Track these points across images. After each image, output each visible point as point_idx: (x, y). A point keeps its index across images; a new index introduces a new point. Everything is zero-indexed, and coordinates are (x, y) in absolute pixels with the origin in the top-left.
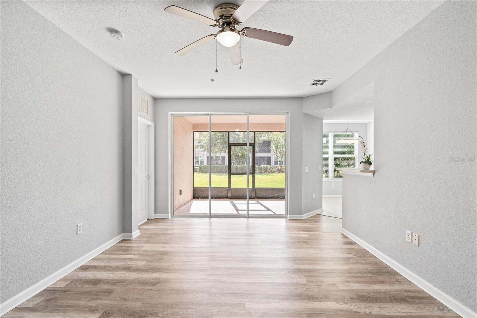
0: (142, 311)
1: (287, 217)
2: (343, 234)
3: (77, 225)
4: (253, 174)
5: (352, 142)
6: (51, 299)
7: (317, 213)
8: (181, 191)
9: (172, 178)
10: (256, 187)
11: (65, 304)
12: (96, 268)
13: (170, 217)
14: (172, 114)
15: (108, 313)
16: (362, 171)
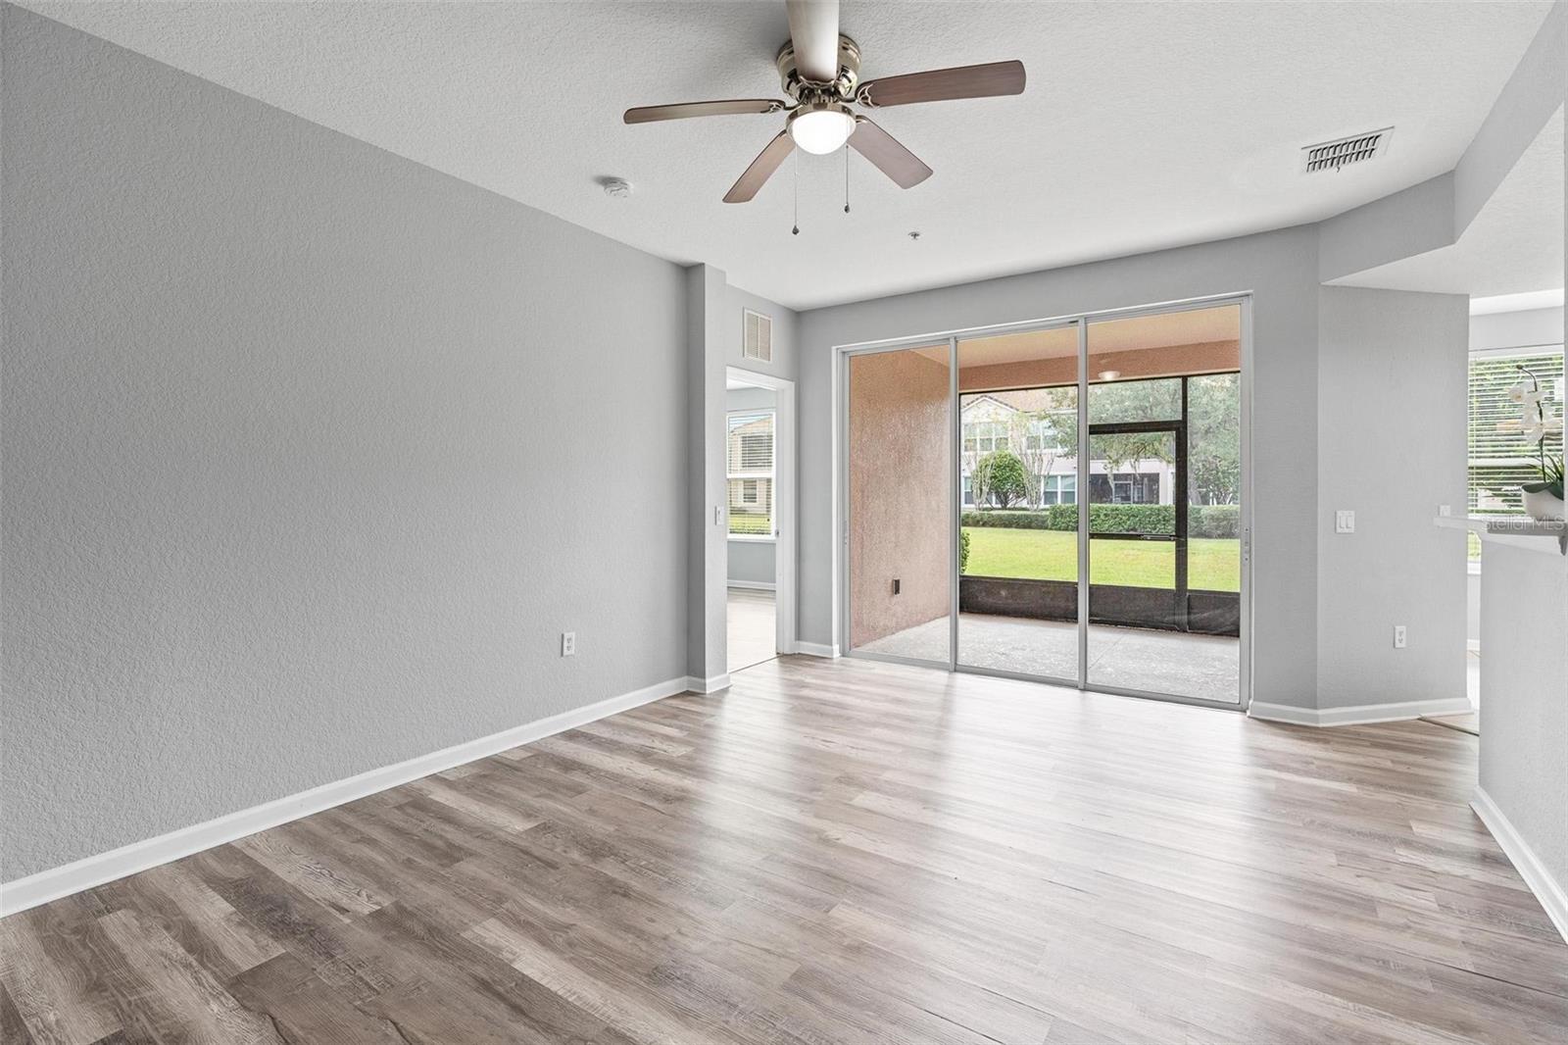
0: (605, 843)
1: (1248, 707)
2: (1475, 816)
3: (563, 636)
4: (1179, 536)
6: (485, 776)
7: (1423, 715)
8: (897, 583)
9: (847, 541)
10: (1189, 588)
11: (497, 791)
12: (590, 740)
13: (836, 654)
14: (844, 350)
15: (549, 827)
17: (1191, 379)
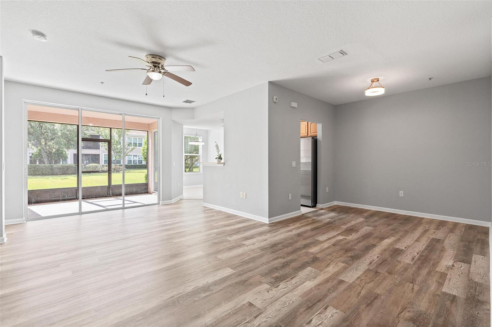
1: (160, 203)
4: (109, 171)
5: (198, 144)
7: (181, 198)
9: (26, 176)
10: (112, 184)
13: (25, 221)
14: (26, 102)
16: (218, 163)
17: (112, 129)
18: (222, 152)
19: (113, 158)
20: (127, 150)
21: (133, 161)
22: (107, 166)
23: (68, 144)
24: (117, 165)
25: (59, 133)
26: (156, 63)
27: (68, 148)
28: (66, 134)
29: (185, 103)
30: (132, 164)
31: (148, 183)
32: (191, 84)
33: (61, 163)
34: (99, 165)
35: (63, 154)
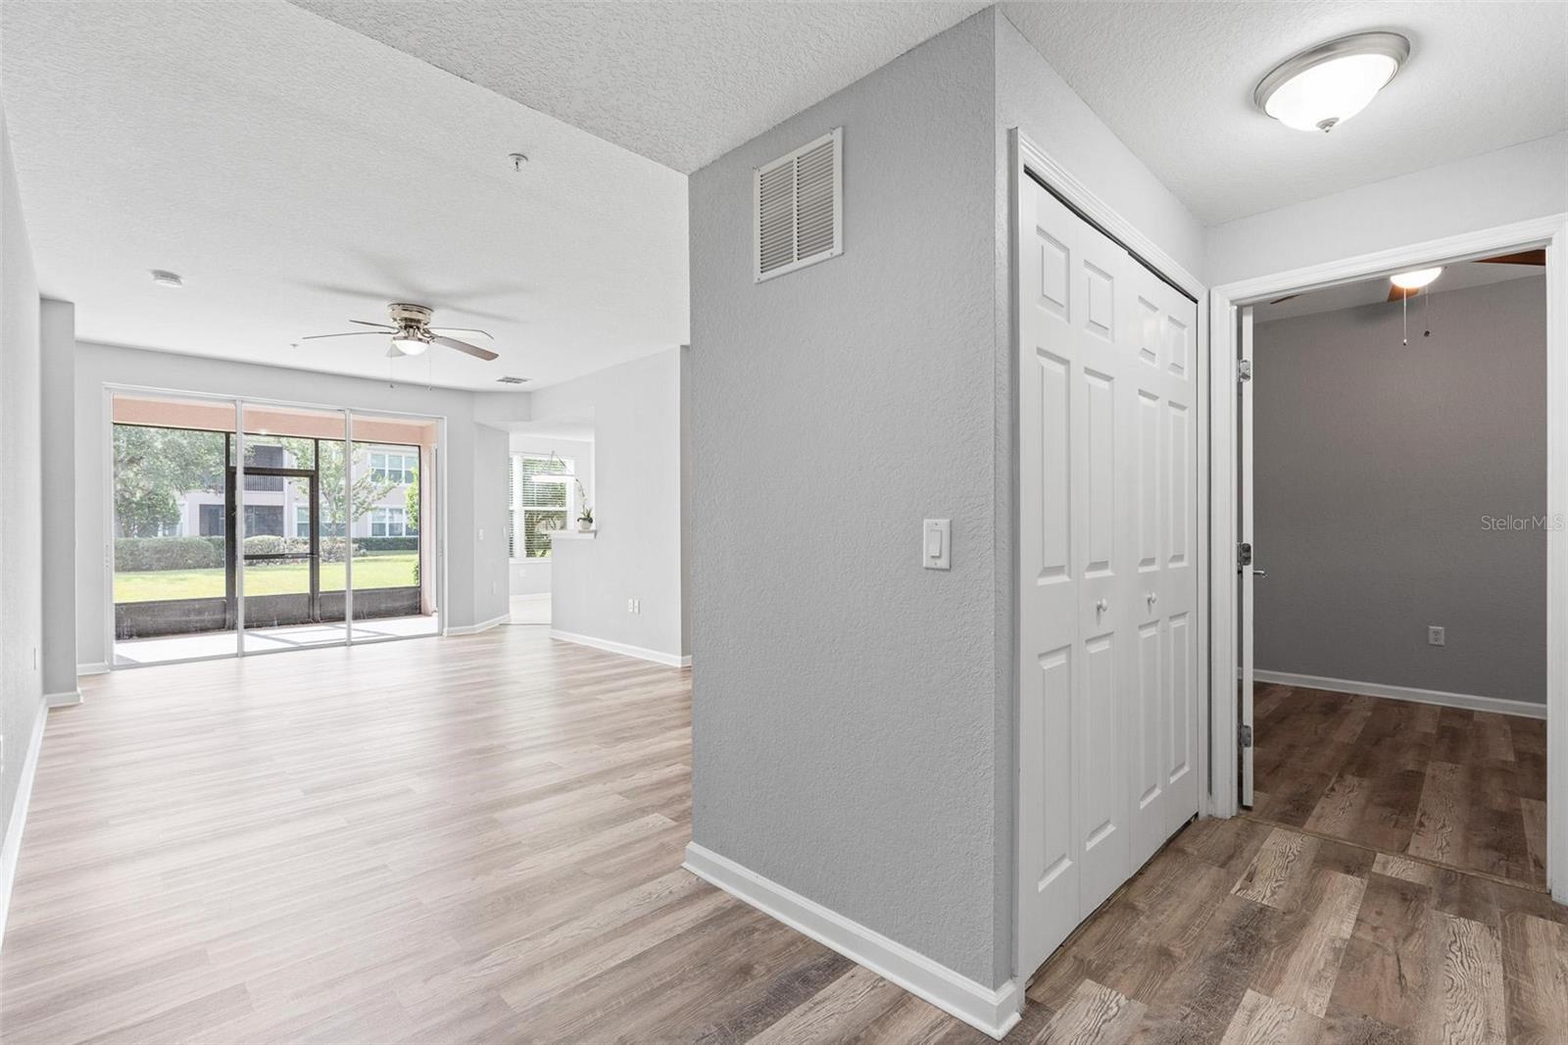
5: (562, 481)
7: (501, 622)
10: (321, 590)
13: (108, 670)
14: (110, 387)
16: (580, 532)
17: (320, 441)
18: (591, 504)
19: (325, 519)
20: (370, 492)
21: (391, 526)
22: (305, 543)
23: (182, 474)
24: (339, 538)
25: (156, 444)
26: (412, 320)
27: (184, 488)
28: (180, 446)
29: (504, 383)
30: (387, 536)
31: (420, 587)
32: (497, 355)
33: (160, 534)
34: (283, 539)
35: (168, 504)
